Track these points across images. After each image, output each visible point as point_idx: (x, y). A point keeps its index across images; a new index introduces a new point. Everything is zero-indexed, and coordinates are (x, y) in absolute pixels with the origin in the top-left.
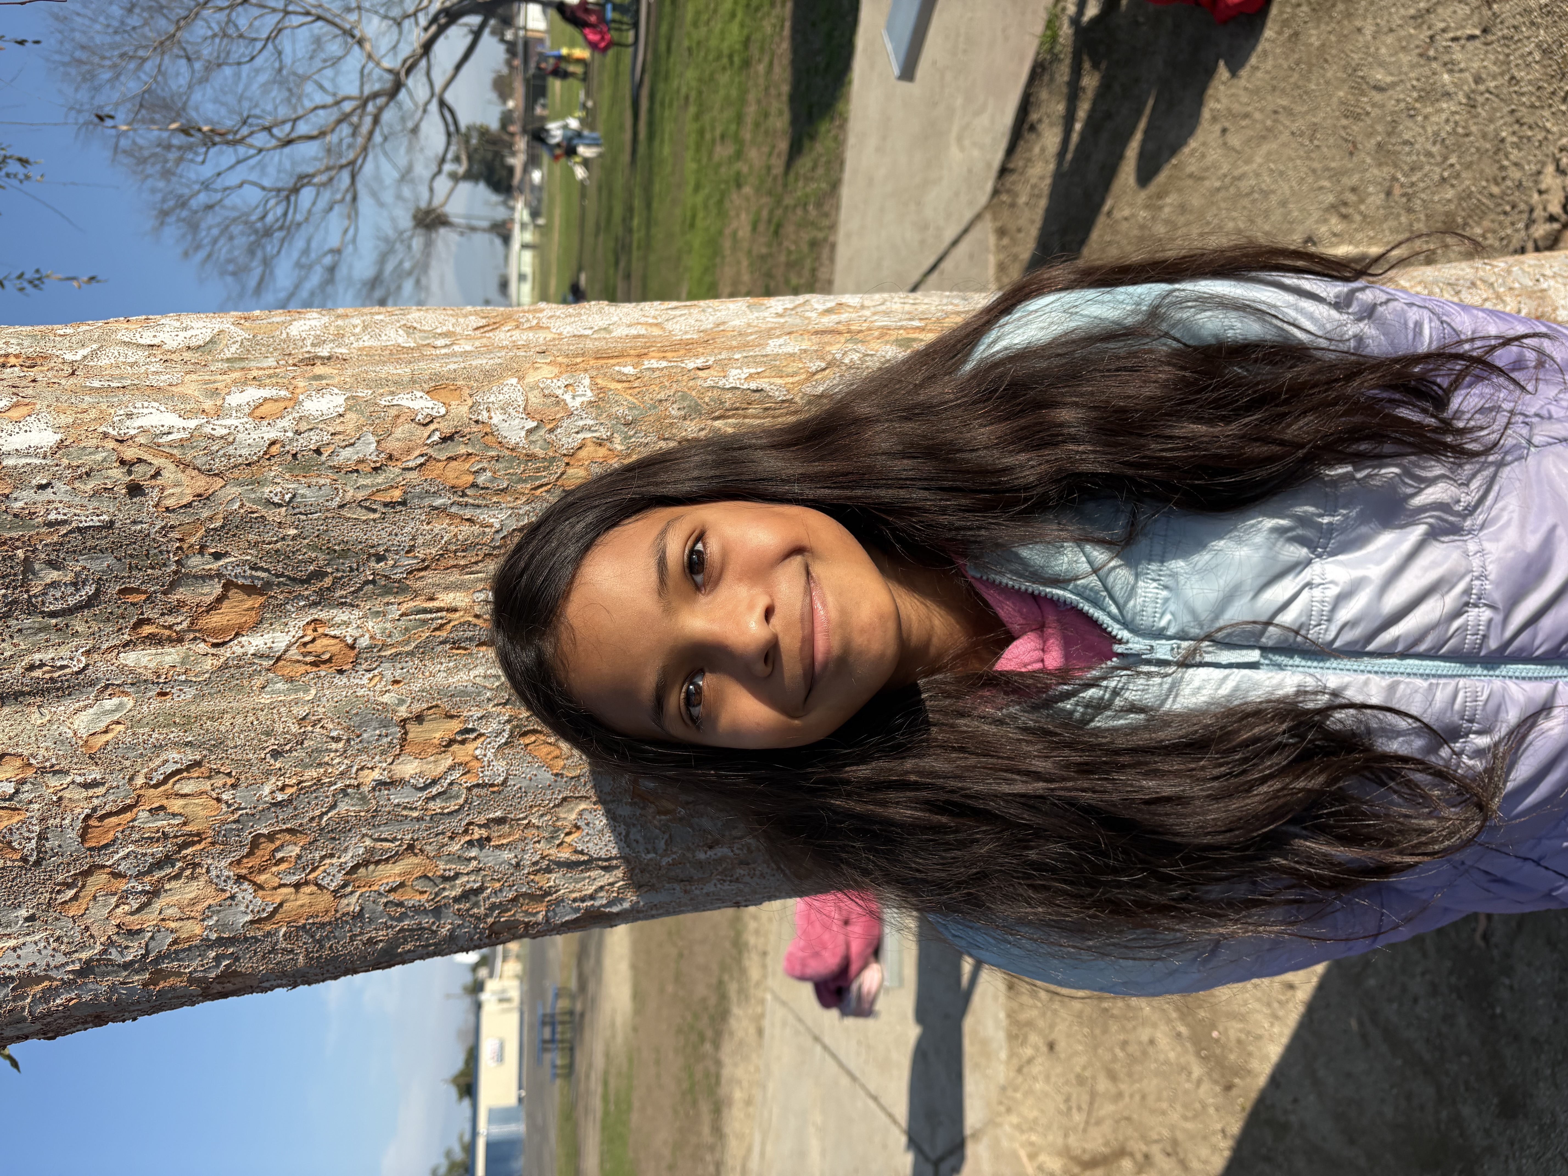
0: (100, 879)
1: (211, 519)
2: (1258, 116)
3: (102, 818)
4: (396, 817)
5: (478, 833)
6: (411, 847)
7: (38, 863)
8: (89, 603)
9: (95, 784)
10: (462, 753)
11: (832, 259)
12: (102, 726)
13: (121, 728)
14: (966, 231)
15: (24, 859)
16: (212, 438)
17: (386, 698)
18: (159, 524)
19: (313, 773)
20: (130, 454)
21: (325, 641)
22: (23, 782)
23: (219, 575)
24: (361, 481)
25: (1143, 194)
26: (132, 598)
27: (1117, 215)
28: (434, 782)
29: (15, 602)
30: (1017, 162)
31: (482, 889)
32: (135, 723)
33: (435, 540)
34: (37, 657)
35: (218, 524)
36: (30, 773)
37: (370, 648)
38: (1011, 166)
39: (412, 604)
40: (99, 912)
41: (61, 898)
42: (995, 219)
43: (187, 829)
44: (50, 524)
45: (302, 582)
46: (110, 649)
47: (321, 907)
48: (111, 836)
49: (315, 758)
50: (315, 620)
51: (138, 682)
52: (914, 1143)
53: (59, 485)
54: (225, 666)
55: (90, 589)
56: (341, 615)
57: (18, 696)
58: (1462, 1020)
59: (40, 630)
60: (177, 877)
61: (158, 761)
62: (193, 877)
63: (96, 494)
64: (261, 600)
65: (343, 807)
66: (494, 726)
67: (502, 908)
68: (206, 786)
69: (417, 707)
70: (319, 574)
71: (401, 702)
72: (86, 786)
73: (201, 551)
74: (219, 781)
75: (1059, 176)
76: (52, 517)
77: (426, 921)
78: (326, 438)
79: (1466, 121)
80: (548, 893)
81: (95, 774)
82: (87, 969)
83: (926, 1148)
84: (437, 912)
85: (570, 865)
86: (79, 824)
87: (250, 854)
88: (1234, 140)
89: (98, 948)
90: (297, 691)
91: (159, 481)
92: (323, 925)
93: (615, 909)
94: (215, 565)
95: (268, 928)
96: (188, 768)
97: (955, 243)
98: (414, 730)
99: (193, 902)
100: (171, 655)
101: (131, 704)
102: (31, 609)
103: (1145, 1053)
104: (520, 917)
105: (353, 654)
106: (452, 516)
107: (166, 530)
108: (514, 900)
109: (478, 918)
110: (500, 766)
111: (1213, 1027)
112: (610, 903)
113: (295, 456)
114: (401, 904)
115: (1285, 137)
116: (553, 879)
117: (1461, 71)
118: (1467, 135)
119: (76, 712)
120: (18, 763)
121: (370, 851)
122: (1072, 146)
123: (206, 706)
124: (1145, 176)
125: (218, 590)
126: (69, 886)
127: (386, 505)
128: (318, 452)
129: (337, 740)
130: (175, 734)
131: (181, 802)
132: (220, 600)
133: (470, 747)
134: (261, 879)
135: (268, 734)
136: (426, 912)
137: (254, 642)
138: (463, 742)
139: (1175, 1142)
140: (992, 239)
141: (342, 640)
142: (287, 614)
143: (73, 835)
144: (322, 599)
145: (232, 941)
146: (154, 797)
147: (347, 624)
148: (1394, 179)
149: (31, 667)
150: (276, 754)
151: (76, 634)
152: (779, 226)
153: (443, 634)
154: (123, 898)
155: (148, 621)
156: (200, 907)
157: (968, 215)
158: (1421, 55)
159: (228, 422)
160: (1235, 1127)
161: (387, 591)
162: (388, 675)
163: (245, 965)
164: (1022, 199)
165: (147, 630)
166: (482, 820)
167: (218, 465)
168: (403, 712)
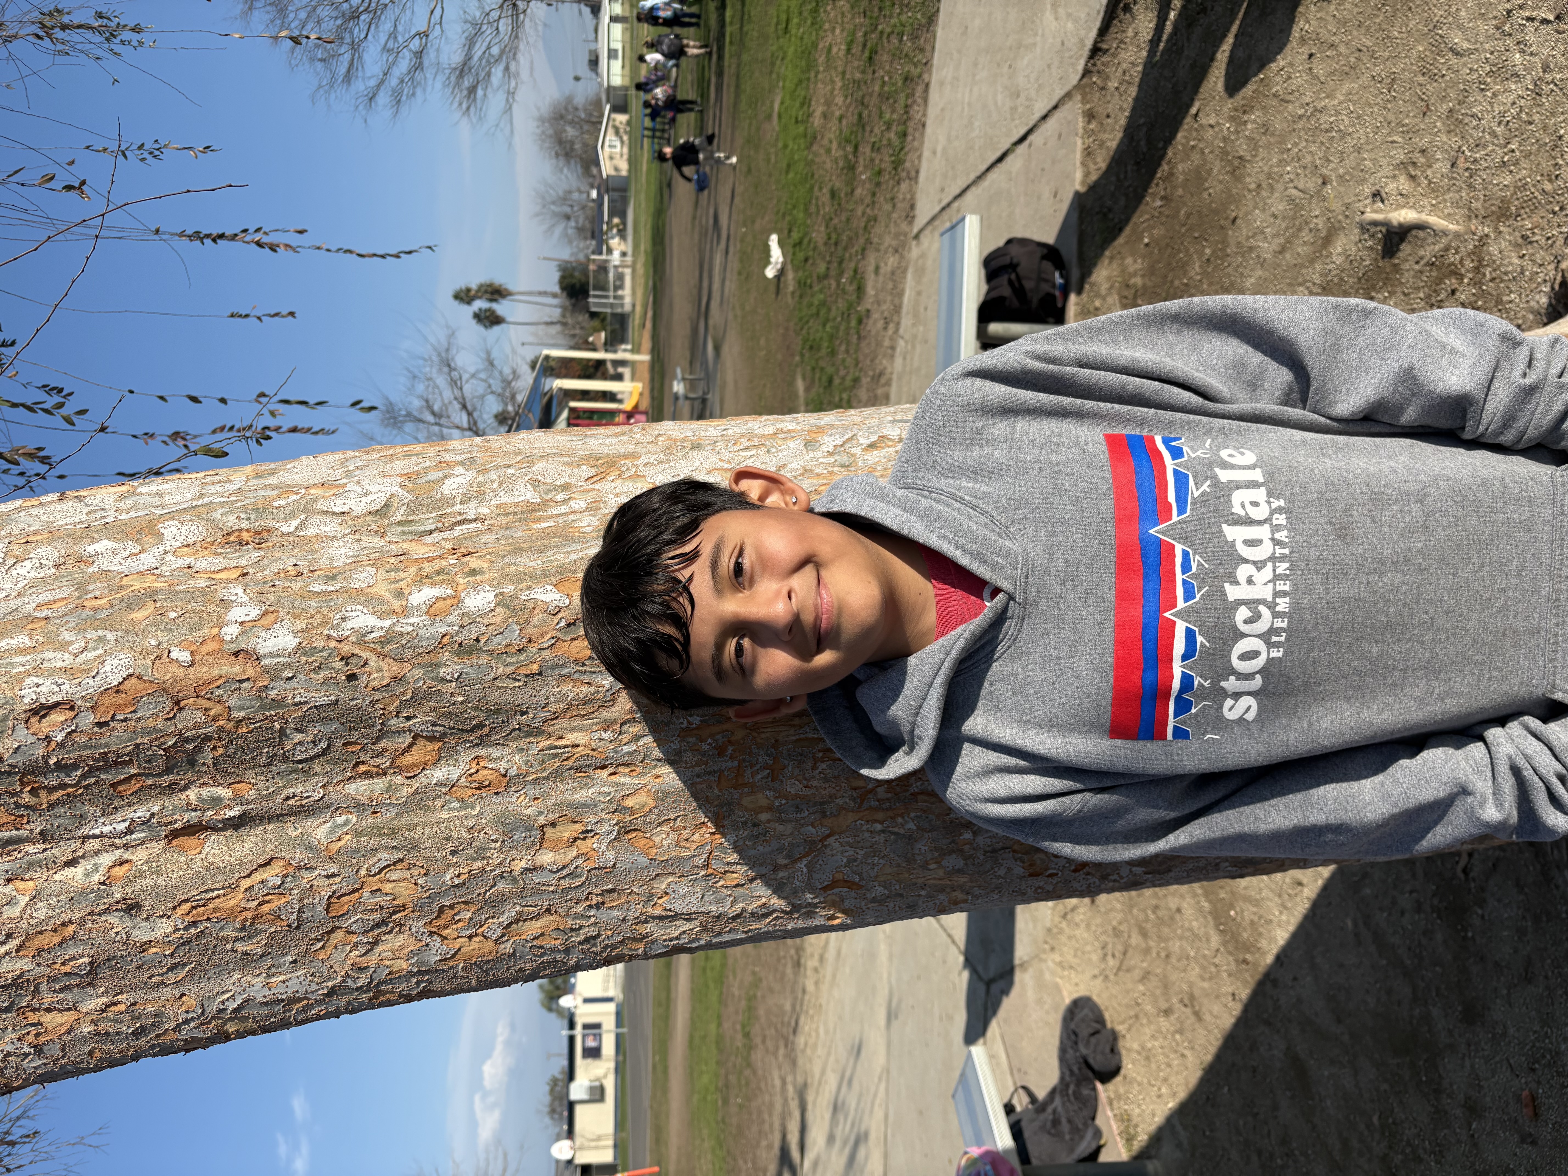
0: (339, 935)
1: (403, 693)
2: (1342, 49)
3: (339, 897)
4: (538, 891)
5: (595, 900)
6: (548, 910)
7: (298, 927)
8: (324, 753)
9: (334, 875)
10: (584, 846)
11: (926, 100)
12: (337, 835)
13: (349, 837)
14: (1055, 107)
15: (289, 926)
16: (402, 635)
17: (529, 812)
18: (368, 700)
19: (479, 864)
20: (346, 649)
21: (485, 772)
22: (286, 876)
23: (410, 731)
24: (509, 660)
25: (1230, 104)
26: (352, 748)
27: (1203, 120)
28: (564, 867)
29: (275, 755)
30: (1110, 43)
31: (598, 935)
32: (358, 834)
33: (562, 700)
34: (291, 790)
35: (409, 696)
36: (290, 870)
37: (518, 775)
38: (1104, 46)
39: (547, 743)
40: (339, 956)
41: (313, 948)
42: (1084, 101)
43: (396, 903)
44: (296, 704)
45: (468, 731)
46: (338, 783)
47: (487, 950)
48: (345, 908)
49: (481, 853)
50: (477, 757)
51: (359, 806)
52: (969, 962)
53: (301, 677)
54: (416, 792)
55: (323, 745)
56: (496, 752)
57: (279, 817)
58: (1439, 937)
59: (292, 772)
60: (390, 932)
61: (374, 860)
62: (400, 932)
63: (325, 681)
64: (439, 744)
65: (500, 886)
66: (606, 827)
67: (613, 947)
68: (407, 874)
69: (551, 817)
70: (480, 726)
71: (540, 813)
72: (328, 877)
73: (397, 716)
74: (415, 871)
75: (1149, 64)
76: (297, 699)
77: (558, 957)
78: (483, 629)
79: (1531, 109)
80: (644, 937)
81: (333, 869)
82: (332, 992)
83: (980, 969)
84: (567, 951)
85: (661, 918)
86: (325, 902)
87: (438, 917)
88: (1319, 70)
89: (339, 979)
90: (466, 808)
91: (367, 669)
92: (488, 962)
93: (694, 945)
94: (407, 725)
95: (451, 964)
96: (395, 864)
97: (1044, 117)
98: (549, 831)
99: (401, 948)
100: (379, 784)
101: (354, 820)
102: (285, 759)
103: (1172, 918)
104: (626, 951)
105: (506, 780)
106: (574, 681)
107: (373, 703)
108: (622, 942)
109: (596, 954)
110: (611, 855)
111: (1232, 906)
112: (690, 942)
113: (460, 645)
114: (542, 947)
115: (1365, 79)
116: (649, 928)
117: (1532, 54)
118: (1530, 123)
119: (318, 826)
120: (282, 863)
121: (521, 914)
122: (1165, 37)
123: (405, 820)
124: (1233, 86)
125: (409, 739)
126: (319, 940)
127: (527, 676)
128: (477, 640)
129: (496, 841)
130: (385, 841)
131: (391, 885)
132: (410, 746)
133: (589, 842)
134: (445, 932)
135: (447, 839)
136: (559, 951)
137: (437, 774)
138: (584, 839)
139: (1192, 997)
140: (1081, 122)
141: (498, 771)
142: (457, 753)
143: (320, 909)
144: (482, 742)
145: (427, 972)
146: (374, 883)
147: (500, 758)
148: (1459, 150)
149: (288, 798)
150: (453, 853)
151: (316, 774)
152: (874, 52)
153: (569, 763)
154: (355, 946)
155: (363, 762)
156: (405, 951)
157: (1059, 93)
158: (1498, 28)
159: (412, 620)
160: (1245, 993)
161: (529, 734)
162: (531, 793)
163: (436, 986)
164: (1113, 84)
165: (363, 768)
166: (598, 890)
167: (407, 654)
168: (541, 820)
